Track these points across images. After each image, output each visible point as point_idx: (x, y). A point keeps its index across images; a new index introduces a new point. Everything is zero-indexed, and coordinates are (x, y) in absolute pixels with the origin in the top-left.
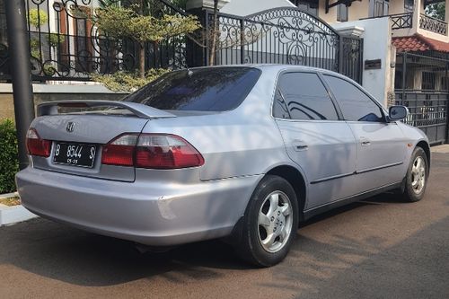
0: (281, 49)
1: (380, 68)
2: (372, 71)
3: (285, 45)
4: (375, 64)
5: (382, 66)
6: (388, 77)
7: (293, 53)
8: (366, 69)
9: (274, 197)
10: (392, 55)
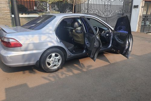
0: (100, 3)
1: (138, 8)
2: (136, 9)
3: (104, 2)
4: (136, 7)
5: (139, 7)
6: (140, 11)
7: (106, 4)
8: (134, 8)
9: (53, 55)
10: (143, 4)
